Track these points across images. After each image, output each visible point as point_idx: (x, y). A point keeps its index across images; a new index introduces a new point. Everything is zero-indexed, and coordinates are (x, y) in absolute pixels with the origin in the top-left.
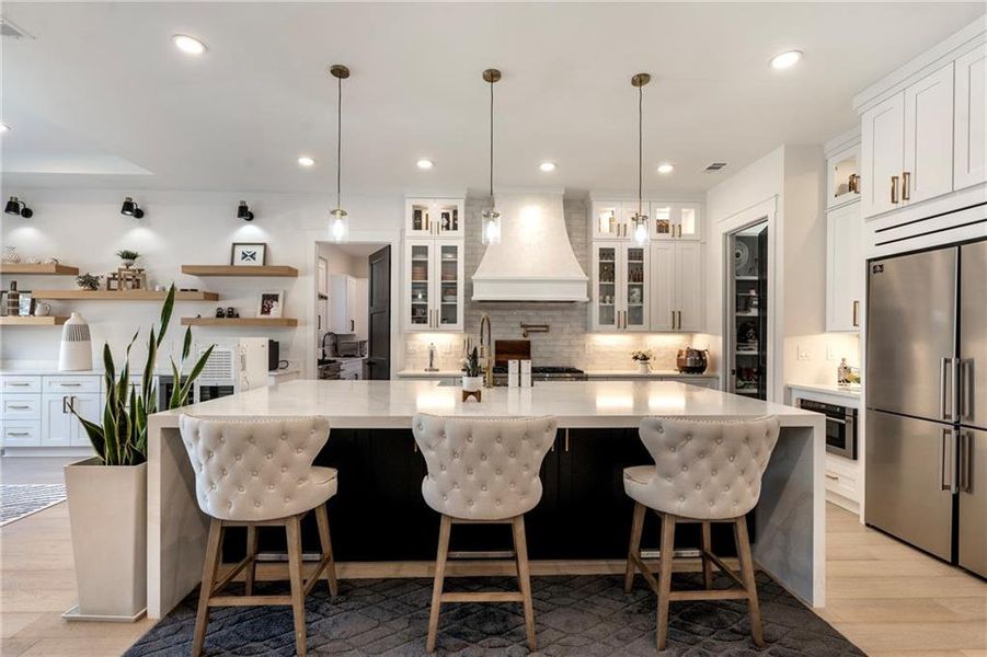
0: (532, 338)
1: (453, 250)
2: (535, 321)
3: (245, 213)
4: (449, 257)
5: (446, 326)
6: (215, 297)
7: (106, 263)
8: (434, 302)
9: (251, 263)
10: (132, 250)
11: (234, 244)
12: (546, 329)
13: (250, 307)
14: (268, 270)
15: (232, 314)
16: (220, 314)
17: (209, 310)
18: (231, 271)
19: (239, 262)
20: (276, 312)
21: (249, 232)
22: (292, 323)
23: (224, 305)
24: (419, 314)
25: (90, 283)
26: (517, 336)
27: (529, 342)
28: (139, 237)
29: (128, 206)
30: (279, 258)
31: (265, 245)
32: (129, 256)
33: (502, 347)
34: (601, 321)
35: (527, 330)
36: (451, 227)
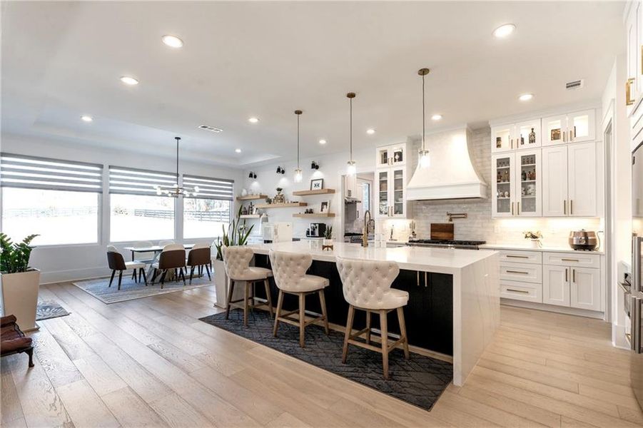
0: (454, 222)
1: (401, 172)
2: (457, 211)
3: (315, 166)
4: (398, 177)
5: (398, 215)
6: (306, 205)
7: (273, 194)
8: (391, 203)
9: (317, 188)
10: (281, 187)
11: (312, 181)
12: (464, 216)
13: (317, 208)
14: (323, 191)
15: (311, 211)
16: (307, 212)
17: (303, 210)
18: (311, 193)
19: (314, 188)
20: (326, 210)
21: (317, 174)
22: (332, 216)
23: (309, 208)
24: (383, 209)
25: (269, 201)
26: (444, 220)
27: (453, 225)
28: (283, 182)
29: (279, 170)
30: (328, 186)
31: (323, 179)
32: (279, 190)
33: (435, 228)
34: (499, 210)
35: (452, 217)
36: (400, 159)
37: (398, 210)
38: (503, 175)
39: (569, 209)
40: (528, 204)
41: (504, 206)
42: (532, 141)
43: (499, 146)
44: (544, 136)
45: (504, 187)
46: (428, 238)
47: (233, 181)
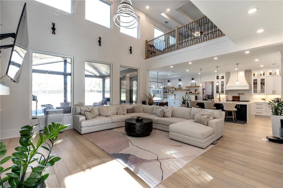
0: (240, 96)
1: (223, 82)
2: (241, 92)
3: (193, 79)
4: (223, 83)
5: (222, 94)
6: (189, 90)
7: (177, 87)
8: (220, 90)
9: (193, 86)
10: (180, 85)
11: (191, 83)
12: (243, 94)
13: (193, 91)
14: (195, 86)
15: (191, 92)
16: (190, 92)
17: (188, 92)
18: (191, 87)
19: (192, 86)
20: (197, 92)
21: (193, 81)
22: (199, 93)
23: (190, 91)
24: (217, 92)
25: (176, 89)
26: (237, 95)
27: (239, 97)
28: (180, 83)
29: (179, 80)
30: (197, 85)
31: (195, 83)
32: (179, 86)
33: (234, 97)
34: (254, 93)
35: (239, 94)
36: (223, 78)
37: (222, 92)
38: (255, 83)
39: (274, 93)
40: (263, 91)
41: (255, 92)
42: (264, 75)
43: (254, 76)
44: (267, 74)
45: (255, 87)
46: (232, 100)
47: (162, 83)
